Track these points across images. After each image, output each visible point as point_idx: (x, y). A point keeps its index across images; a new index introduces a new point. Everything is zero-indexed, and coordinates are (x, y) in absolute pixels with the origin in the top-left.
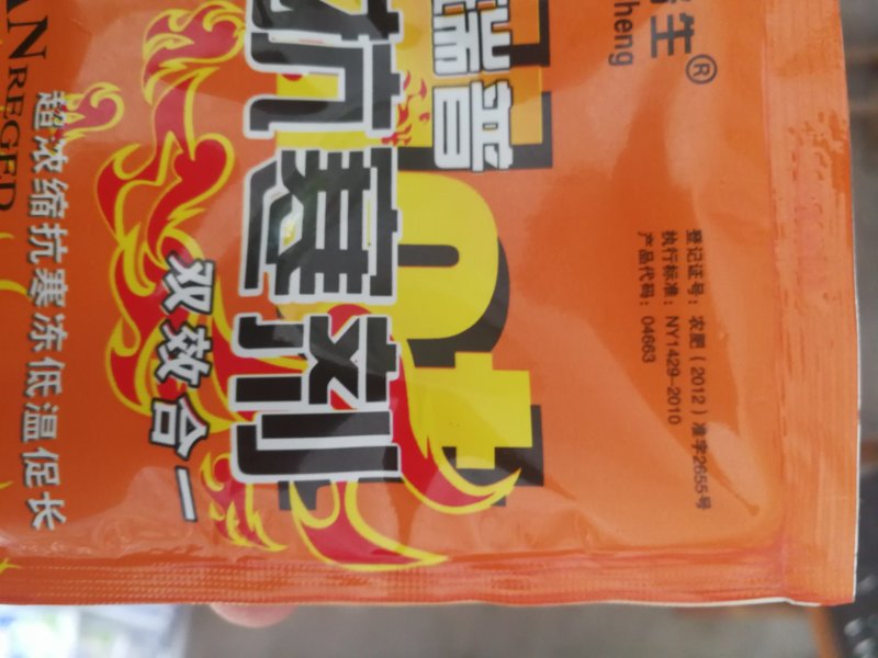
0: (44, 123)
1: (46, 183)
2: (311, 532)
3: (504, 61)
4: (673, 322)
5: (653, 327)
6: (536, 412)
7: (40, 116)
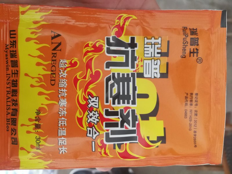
0: (61, 67)
1: (62, 80)
2: (119, 153)
3: (159, 55)
4: (191, 111)
5: (187, 111)
6: (165, 129)
7: (61, 65)
